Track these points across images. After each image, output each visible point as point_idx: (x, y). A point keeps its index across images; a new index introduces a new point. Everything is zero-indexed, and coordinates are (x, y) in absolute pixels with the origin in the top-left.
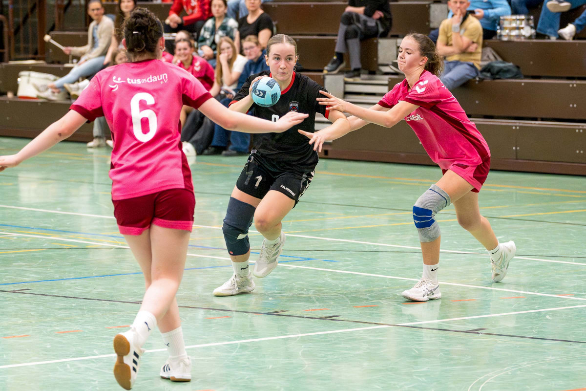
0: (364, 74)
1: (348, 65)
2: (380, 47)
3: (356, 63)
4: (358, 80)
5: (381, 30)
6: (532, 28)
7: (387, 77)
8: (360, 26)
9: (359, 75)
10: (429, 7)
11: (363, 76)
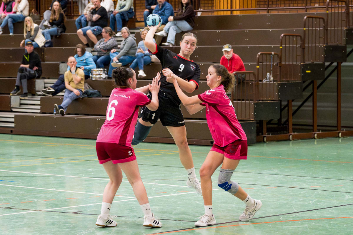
0: (29, 95)
1: (22, 91)
2: (36, 83)
3: (25, 90)
4: (26, 98)
5: (37, 75)
6: (106, 74)
7: (40, 97)
8: (27, 73)
9: (27, 96)
10: (59, 65)
11: (28, 96)
